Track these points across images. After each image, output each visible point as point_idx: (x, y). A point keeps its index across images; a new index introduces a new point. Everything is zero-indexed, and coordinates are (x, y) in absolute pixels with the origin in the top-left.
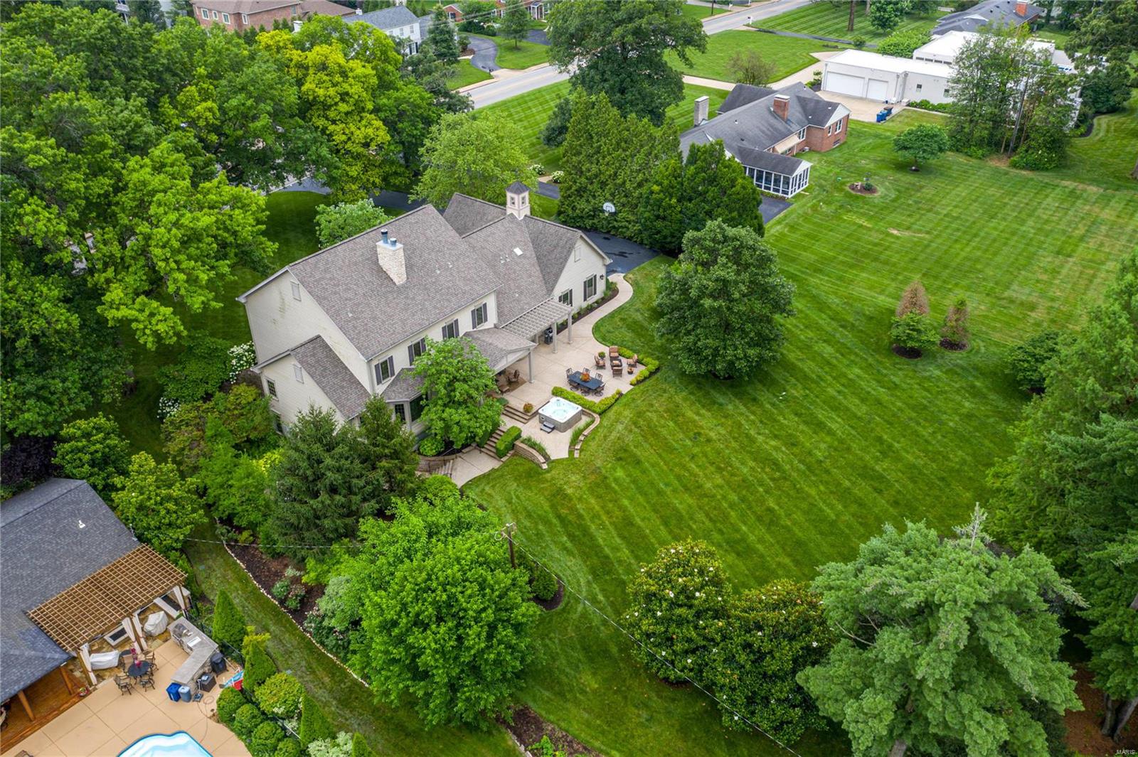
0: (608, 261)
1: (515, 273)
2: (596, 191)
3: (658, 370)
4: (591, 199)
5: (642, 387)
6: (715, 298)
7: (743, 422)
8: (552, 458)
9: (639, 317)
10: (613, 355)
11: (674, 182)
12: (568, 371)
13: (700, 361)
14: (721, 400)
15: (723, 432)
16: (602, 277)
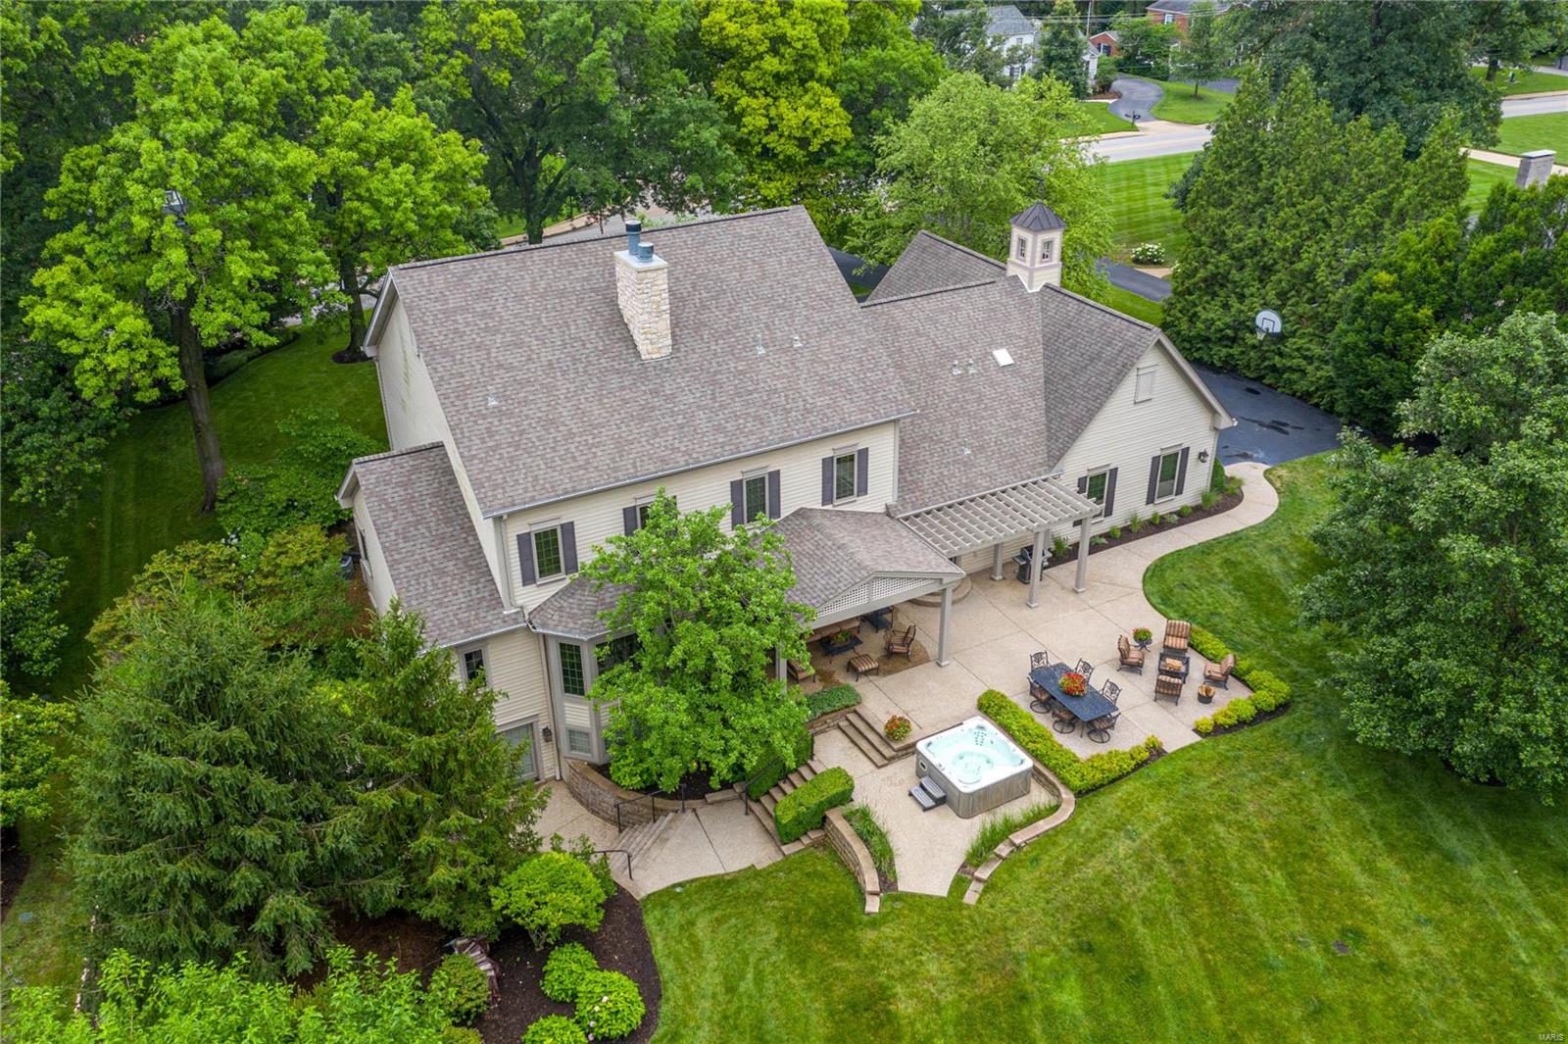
0: (1226, 422)
1: (979, 400)
2: (1247, 286)
3: (1282, 708)
4: (1233, 301)
5: (1224, 744)
6: (1491, 540)
7: (1512, 934)
8: (901, 887)
9: (1273, 565)
10: (1172, 642)
11: (1435, 270)
12: (1038, 657)
13: (1411, 715)
14: (1453, 841)
15: (1439, 951)
16: (1202, 455)
